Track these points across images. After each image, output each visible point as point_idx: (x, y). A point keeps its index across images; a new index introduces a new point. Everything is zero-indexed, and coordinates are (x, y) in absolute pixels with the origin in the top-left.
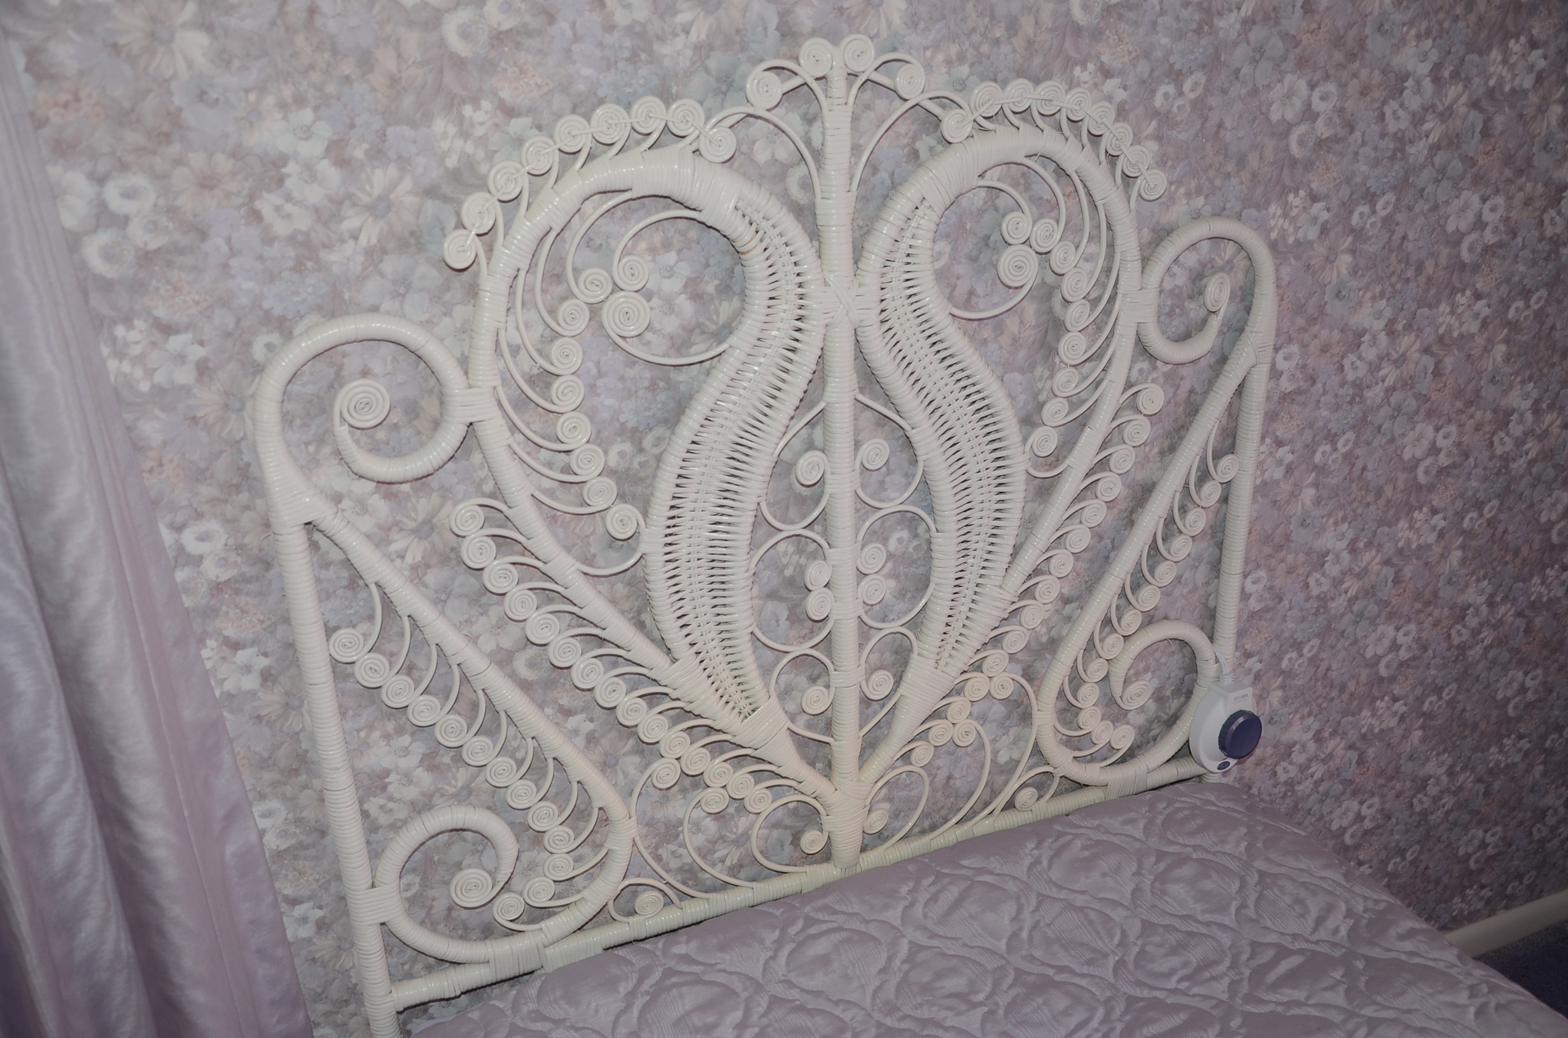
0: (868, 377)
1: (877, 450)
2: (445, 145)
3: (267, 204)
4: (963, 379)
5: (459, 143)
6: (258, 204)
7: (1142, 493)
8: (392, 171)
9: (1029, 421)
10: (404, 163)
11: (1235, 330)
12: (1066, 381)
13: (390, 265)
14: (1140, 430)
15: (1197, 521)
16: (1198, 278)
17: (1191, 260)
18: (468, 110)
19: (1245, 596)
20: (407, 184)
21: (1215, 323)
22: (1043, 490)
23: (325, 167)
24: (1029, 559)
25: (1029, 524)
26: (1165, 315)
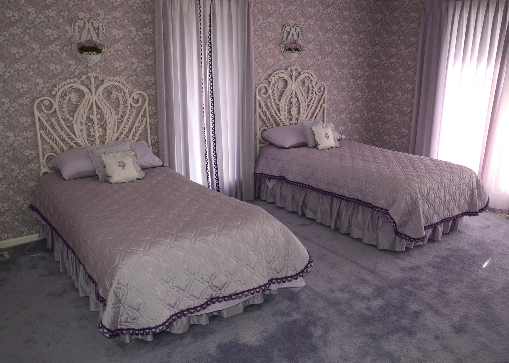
0: (295, 93)
1: (296, 99)
4: (302, 94)
5: (270, 72)
7: (316, 107)
9: (307, 98)
10: (266, 73)
11: (323, 92)
12: (310, 95)
14: (316, 101)
15: (322, 110)
16: (320, 88)
17: (319, 86)
18: (270, 70)
19: (326, 120)
20: (266, 75)
21: (322, 91)
22: (308, 105)
23: (262, 73)
24: (308, 112)
25: (307, 109)
26: (318, 90)
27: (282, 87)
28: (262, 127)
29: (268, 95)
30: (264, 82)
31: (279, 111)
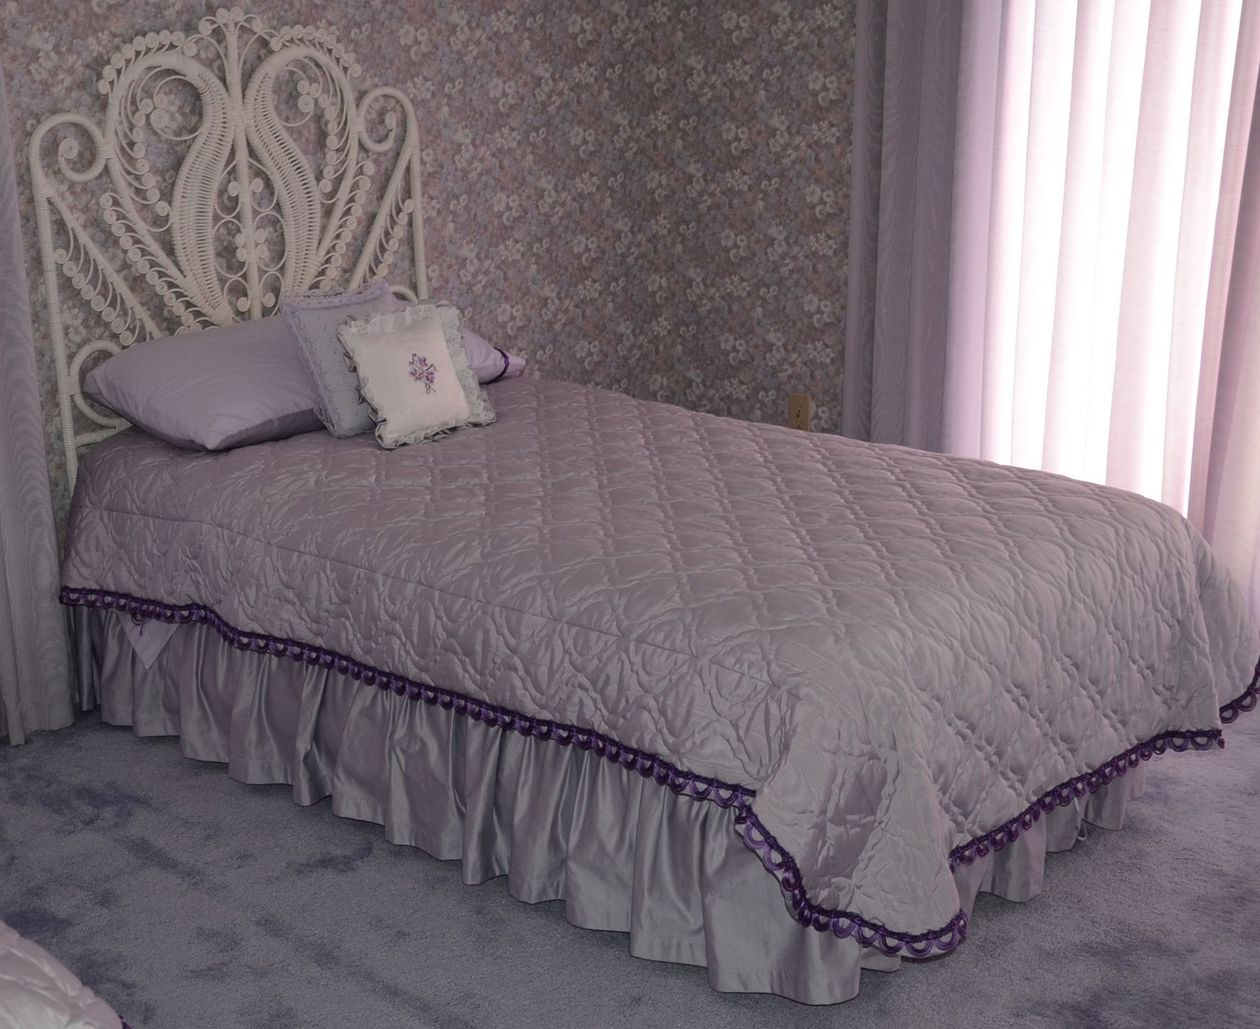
0: (252, 152)
1: (259, 184)
2: (92, 48)
3: (33, 67)
4: (289, 153)
5: (97, 47)
6: (30, 68)
7: (372, 218)
8: (75, 57)
9: (319, 177)
10: (79, 54)
11: (401, 140)
12: (332, 158)
13: (74, 94)
14: (366, 183)
15: (399, 232)
16: (382, 114)
17: (377, 106)
18: (100, 34)
19: (429, 279)
20: (79, 63)
21: (392, 136)
22: (328, 212)
23: (52, 54)
24: (327, 244)
25: (324, 229)
26: (370, 131)
27: (174, 126)
28: (86, 341)
29: (98, 168)
30: (68, 104)
31: (170, 251)
